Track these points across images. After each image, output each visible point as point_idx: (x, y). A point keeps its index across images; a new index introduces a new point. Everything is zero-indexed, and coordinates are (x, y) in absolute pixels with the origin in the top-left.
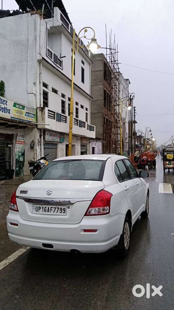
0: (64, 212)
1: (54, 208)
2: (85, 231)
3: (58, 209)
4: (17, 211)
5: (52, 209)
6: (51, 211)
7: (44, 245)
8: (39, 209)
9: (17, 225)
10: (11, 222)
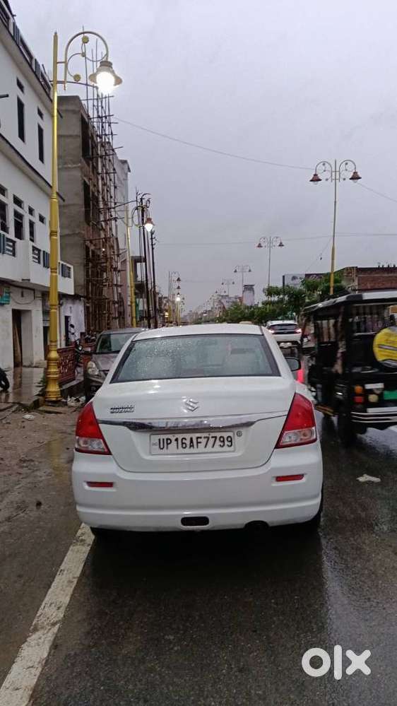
0: (229, 444)
1: (205, 437)
2: (279, 479)
3: (214, 439)
4: (109, 453)
5: (199, 440)
6: (199, 444)
7: (186, 521)
8: (168, 444)
9: (110, 485)
10: (89, 481)
